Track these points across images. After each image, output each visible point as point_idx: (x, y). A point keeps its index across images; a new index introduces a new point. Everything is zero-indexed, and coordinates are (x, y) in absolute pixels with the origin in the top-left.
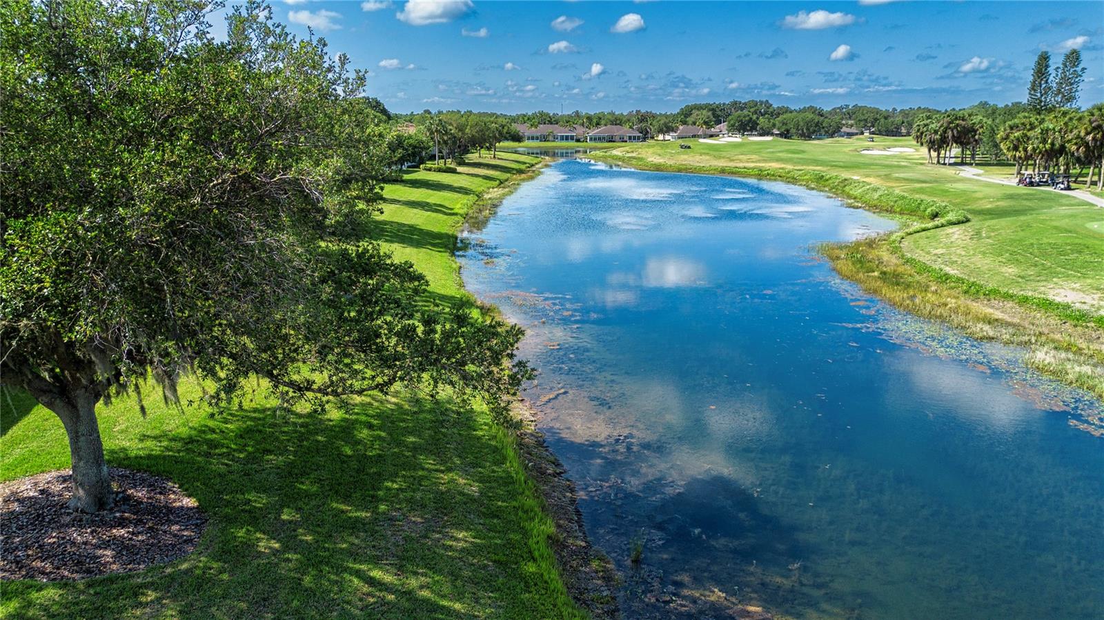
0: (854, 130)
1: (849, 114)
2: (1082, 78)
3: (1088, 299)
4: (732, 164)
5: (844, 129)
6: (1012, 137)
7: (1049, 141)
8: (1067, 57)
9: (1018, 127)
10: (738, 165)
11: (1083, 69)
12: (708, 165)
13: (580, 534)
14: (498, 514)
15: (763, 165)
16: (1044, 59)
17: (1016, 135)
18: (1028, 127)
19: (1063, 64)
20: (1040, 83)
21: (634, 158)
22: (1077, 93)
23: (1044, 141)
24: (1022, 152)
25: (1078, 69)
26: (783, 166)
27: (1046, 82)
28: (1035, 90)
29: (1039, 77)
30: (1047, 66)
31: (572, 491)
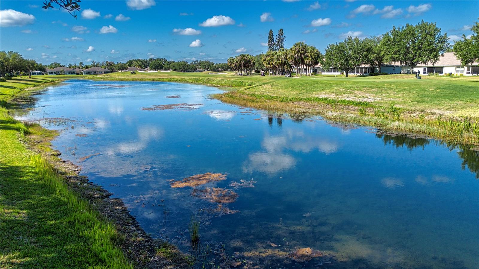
0: (201, 70)
1: (198, 64)
2: (285, 40)
3: (331, 96)
4: (157, 77)
5: (198, 69)
6: (267, 59)
7: (280, 60)
8: (279, 32)
9: (268, 56)
10: (160, 77)
11: (285, 36)
12: (146, 78)
13: (140, 232)
14: (52, 230)
15: (171, 77)
16: (271, 32)
17: (268, 58)
18: (272, 55)
19: (278, 34)
20: (271, 42)
21: (109, 78)
22: (284, 45)
23: (279, 60)
24: (271, 65)
25: (283, 36)
26: (179, 77)
27: (273, 41)
28: (270, 44)
29: (270, 39)
30: (273, 35)
31: (121, 205)
